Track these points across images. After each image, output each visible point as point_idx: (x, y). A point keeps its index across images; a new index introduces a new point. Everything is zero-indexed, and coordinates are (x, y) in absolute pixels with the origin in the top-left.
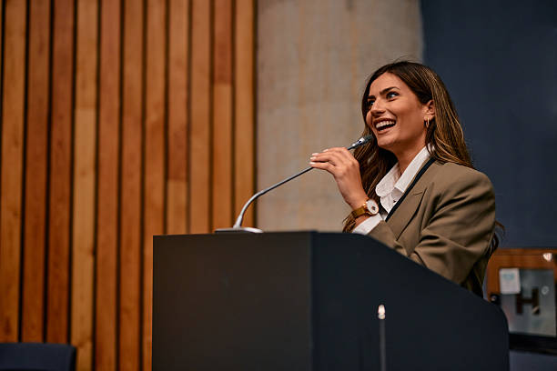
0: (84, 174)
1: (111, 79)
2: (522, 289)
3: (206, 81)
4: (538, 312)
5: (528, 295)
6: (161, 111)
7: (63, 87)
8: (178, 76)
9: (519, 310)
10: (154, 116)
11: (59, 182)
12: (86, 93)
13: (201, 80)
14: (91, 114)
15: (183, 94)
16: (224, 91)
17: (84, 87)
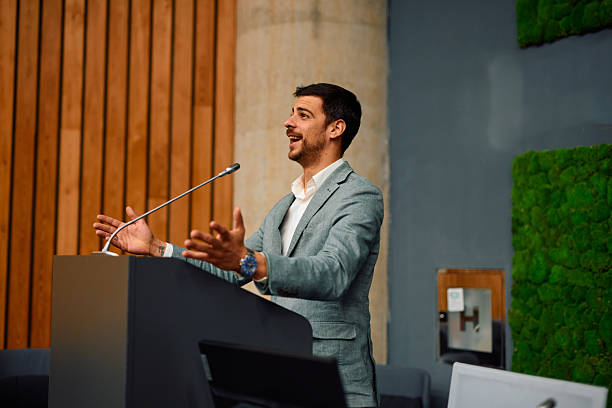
0: (68, 192)
1: (95, 101)
2: (465, 307)
3: (188, 103)
4: (478, 330)
5: (470, 313)
6: (144, 131)
7: (49, 108)
8: (160, 98)
9: (463, 328)
10: (136, 137)
11: (45, 199)
12: (72, 115)
13: (182, 101)
14: (76, 134)
15: (165, 115)
16: (205, 113)
17: (69, 107)
